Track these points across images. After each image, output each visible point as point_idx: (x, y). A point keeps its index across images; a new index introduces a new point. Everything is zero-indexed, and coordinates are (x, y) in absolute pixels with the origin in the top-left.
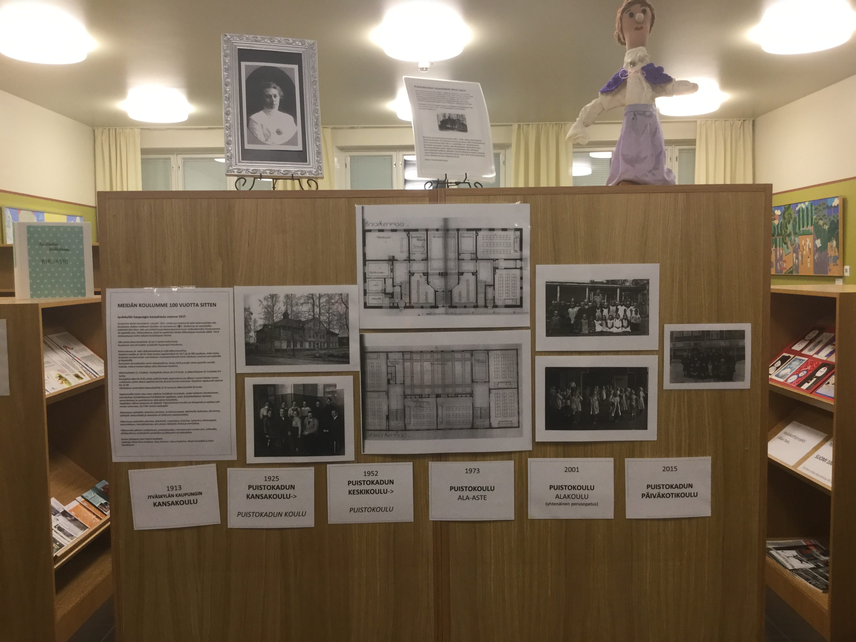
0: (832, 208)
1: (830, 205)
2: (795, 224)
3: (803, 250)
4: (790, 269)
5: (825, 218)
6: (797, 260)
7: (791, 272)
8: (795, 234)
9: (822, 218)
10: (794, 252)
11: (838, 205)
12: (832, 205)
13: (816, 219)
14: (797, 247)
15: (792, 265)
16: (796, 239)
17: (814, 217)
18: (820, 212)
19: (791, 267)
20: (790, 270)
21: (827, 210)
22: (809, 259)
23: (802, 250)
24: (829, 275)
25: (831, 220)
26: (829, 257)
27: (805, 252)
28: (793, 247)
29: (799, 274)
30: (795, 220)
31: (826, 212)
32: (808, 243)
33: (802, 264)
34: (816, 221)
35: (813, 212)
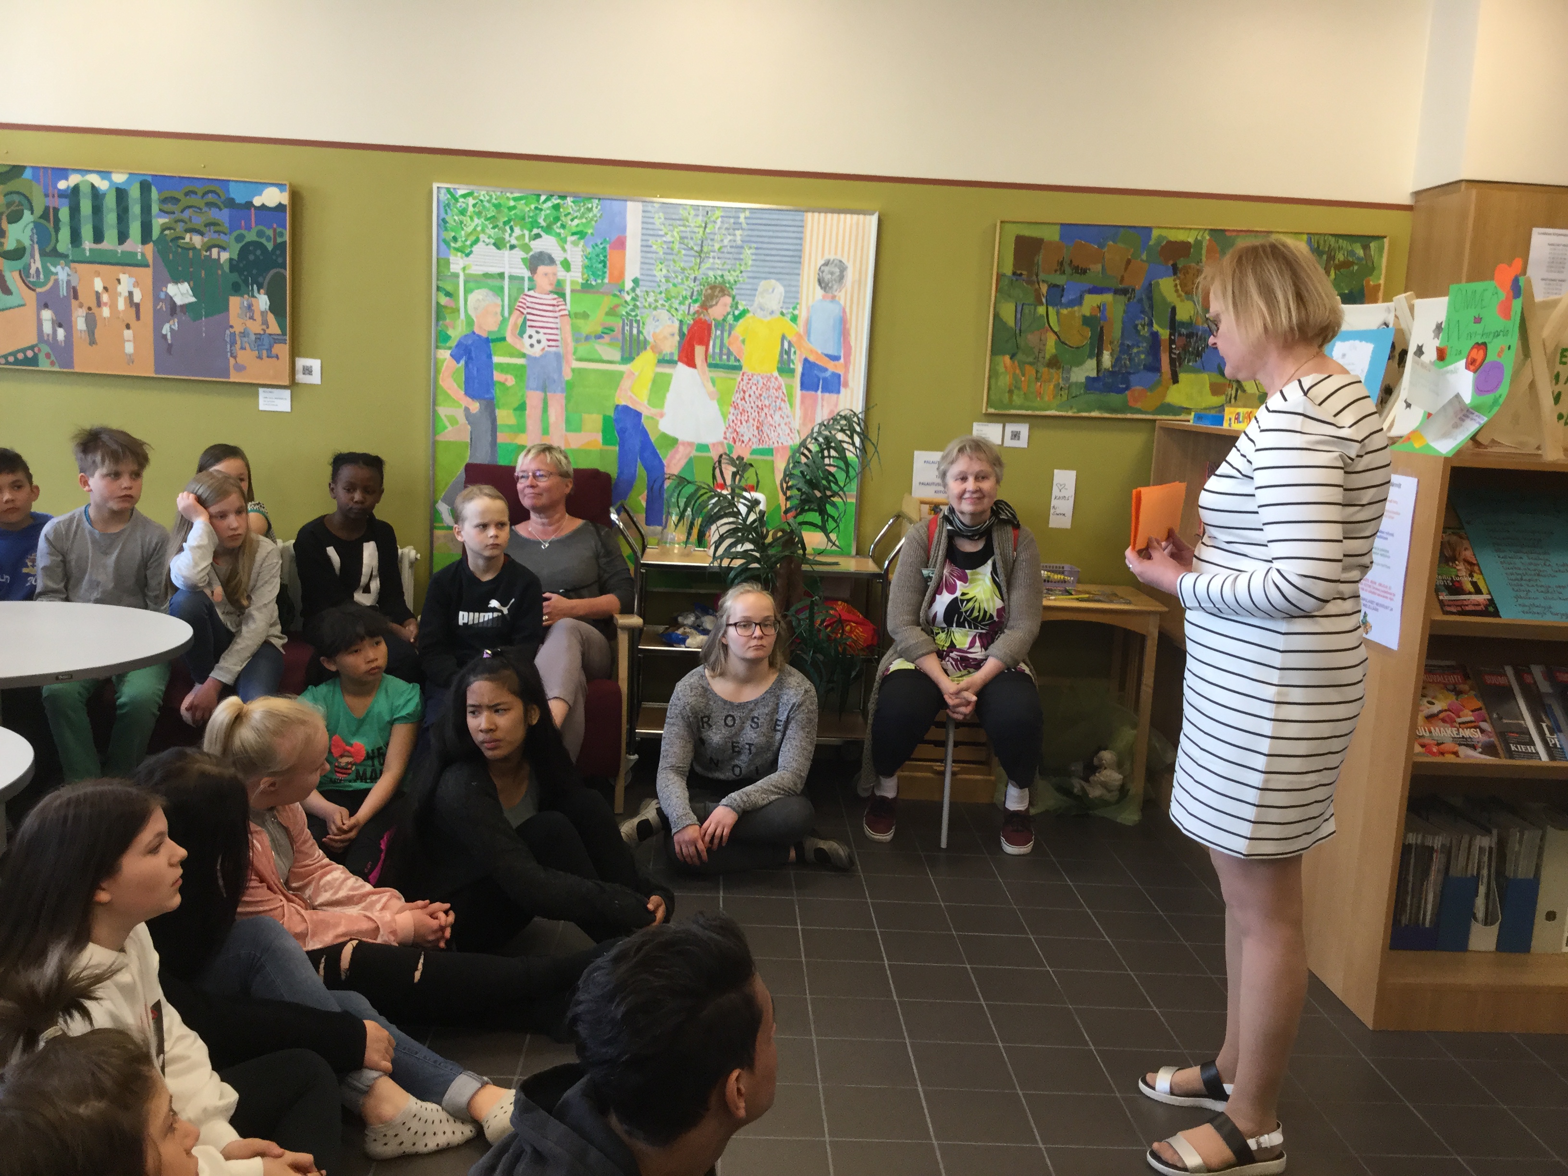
0: (253, 209)
1: (240, 199)
2: (51, 226)
3: (99, 304)
4: (24, 351)
5: (218, 232)
6: (61, 333)
7: (34, 361)
8: (52, 254)
9: (203, 229)
10: (46, 306)
11: (280, 207)
12: (250, 204)
13: (164, 228)
14: (63, 291)
15: (33, 340)
16: (61, 272)
17: (158, 222)
18: (191, 210)
19: (32, 348)
20: (20, 356)
21: (226, 212)
22: (128, 334)
23: (93, 304)
24: (231, 380)
25: (248, 239)
26: (233, 335)
27: (106, 312)
28: (39, 290)
29: (77, 370)
30: (49, 215)
31: (223, 216)
32: (123, 289)
33: (93, 342)
34: (167, 232)
35: (155, 209)
